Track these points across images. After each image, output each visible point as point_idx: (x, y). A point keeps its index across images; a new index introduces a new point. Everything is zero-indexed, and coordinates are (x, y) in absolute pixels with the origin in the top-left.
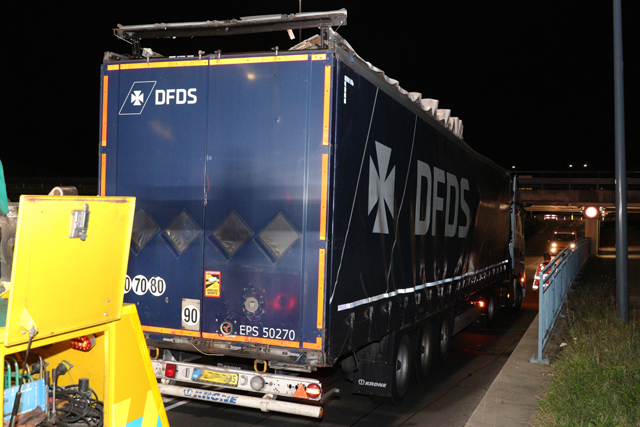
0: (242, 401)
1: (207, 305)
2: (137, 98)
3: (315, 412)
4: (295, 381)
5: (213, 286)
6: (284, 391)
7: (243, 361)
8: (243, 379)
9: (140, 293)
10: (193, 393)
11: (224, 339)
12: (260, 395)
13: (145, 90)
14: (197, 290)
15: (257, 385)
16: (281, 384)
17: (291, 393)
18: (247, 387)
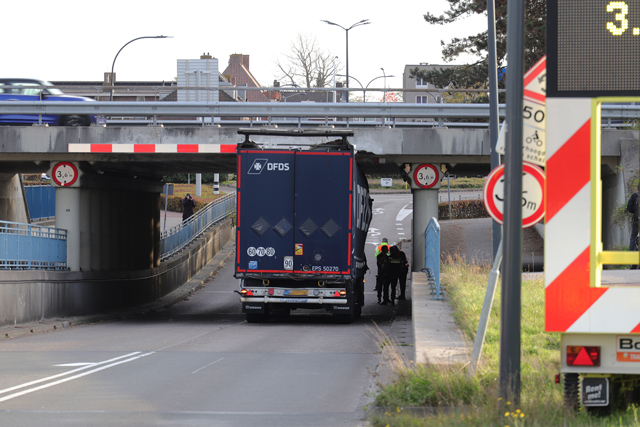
0: (310, 301)
1: (297, 259)
2: (258, 166)
3: (345, 301)
4: (333, 290)
5: (299, 250)
6: (328, 295)
7: (312, 283)
8: (311, 292)
9: (261, 255)
10: (285, 300)
11: (305, 273)
12: (317, 298)
13: (262, 163)
14: (292, 252)
15: (316, 293)
16: (327, 292)
17: (333, 295)
18: (312, 295)
